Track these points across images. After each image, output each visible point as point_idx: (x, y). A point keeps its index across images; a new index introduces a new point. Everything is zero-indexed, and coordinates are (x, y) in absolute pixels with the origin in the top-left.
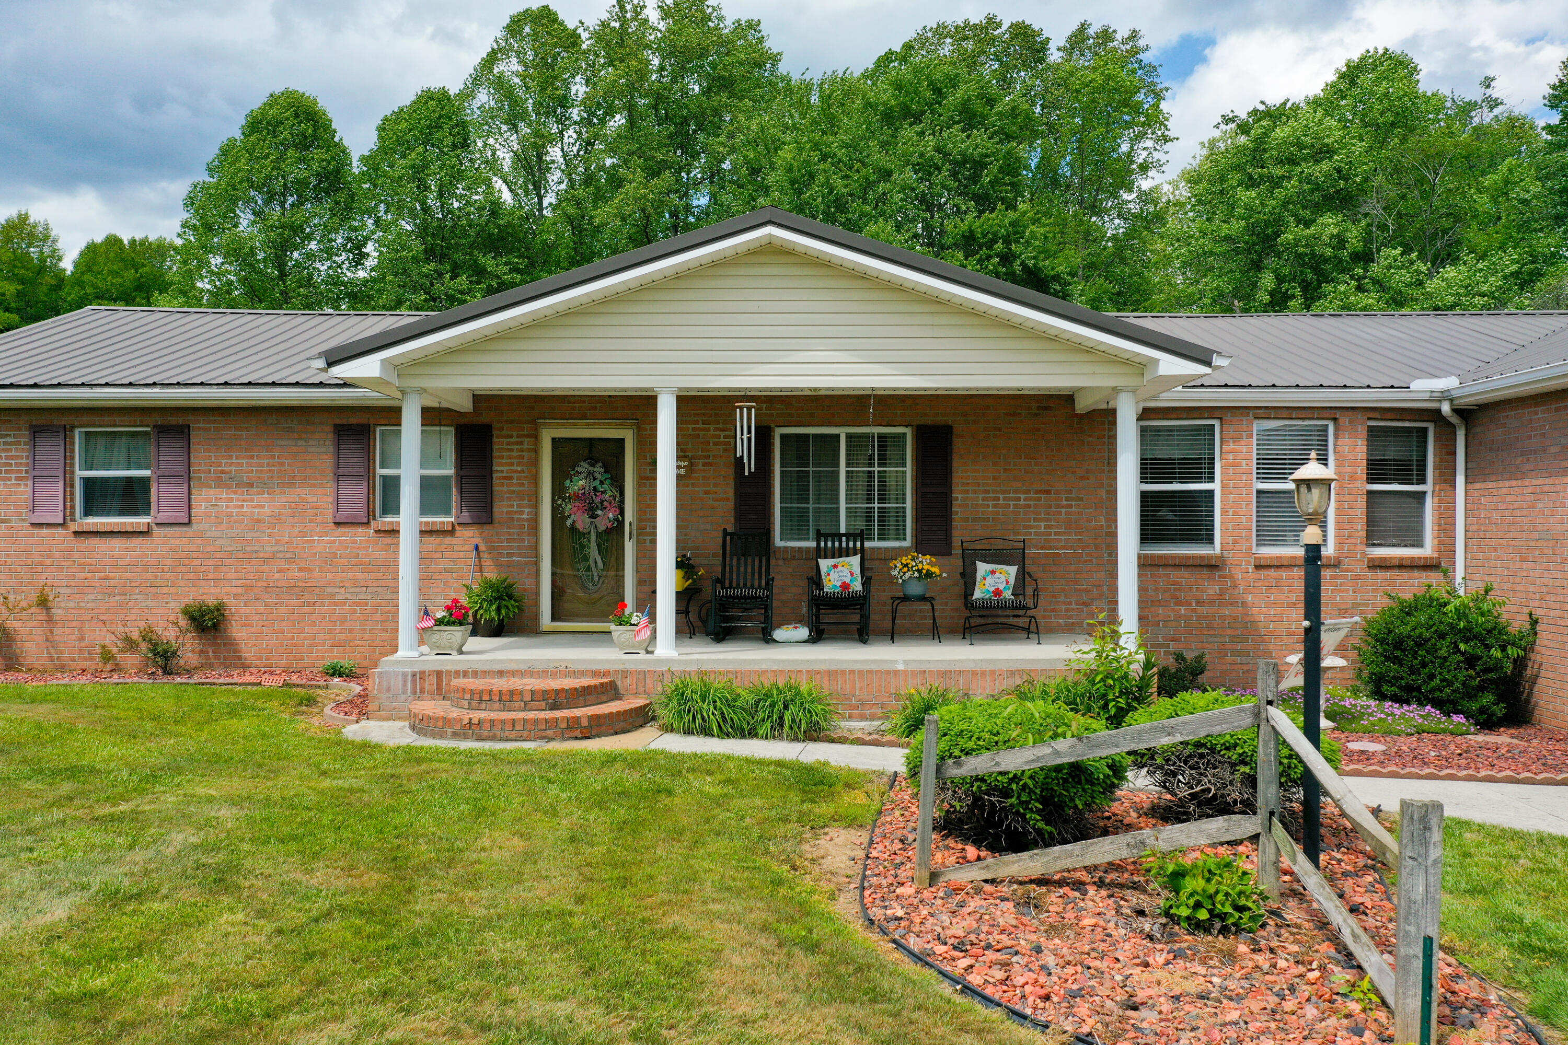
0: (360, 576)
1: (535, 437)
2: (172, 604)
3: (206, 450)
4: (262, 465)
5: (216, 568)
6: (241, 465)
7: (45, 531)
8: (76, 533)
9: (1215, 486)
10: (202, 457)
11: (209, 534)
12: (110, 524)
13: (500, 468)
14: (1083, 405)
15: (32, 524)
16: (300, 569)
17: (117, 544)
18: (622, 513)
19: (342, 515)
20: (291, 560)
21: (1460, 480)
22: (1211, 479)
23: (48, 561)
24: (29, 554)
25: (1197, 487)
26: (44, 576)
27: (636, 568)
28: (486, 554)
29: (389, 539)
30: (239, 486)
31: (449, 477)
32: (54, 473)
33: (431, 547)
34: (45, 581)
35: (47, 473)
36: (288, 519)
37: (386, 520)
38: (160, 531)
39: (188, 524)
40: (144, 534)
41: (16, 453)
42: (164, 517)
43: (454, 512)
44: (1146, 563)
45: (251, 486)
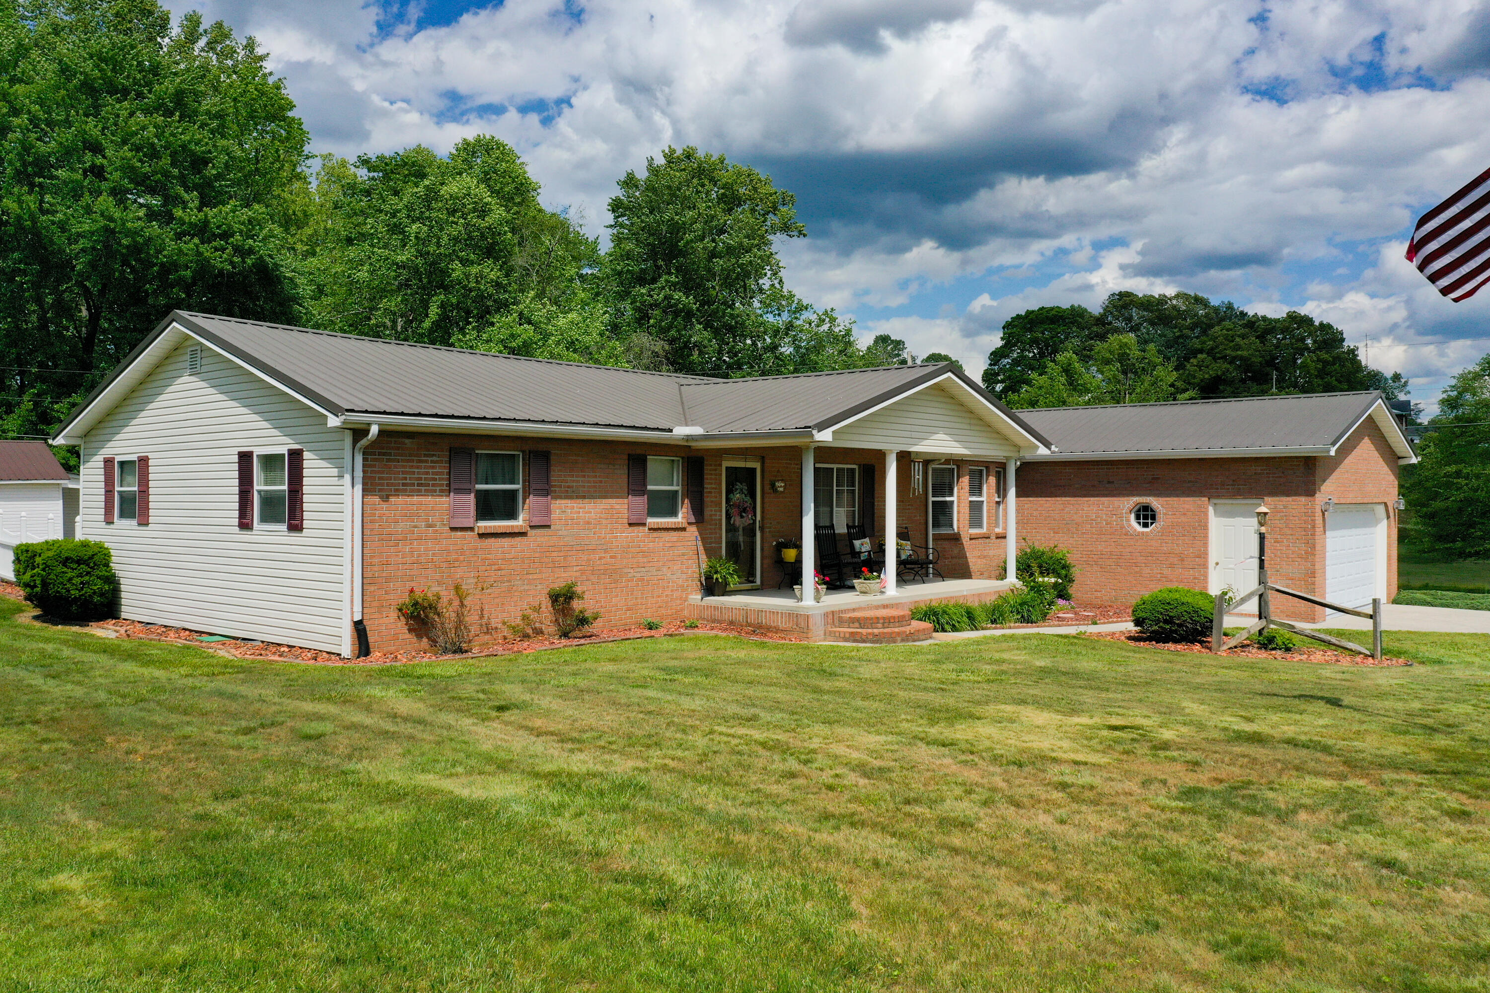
0: (641, 560)
1: (721, 465)
2: (539, 587)
3: (560, 471)
4: (589, 482)
5: (565, 559)
6: (578, 481)
7: (459, 533)
8: (482, 536)
9: (954, 499)
10: (557, 475)
11: (560, 533)
12: (504, 527)
13: (707, 486)
15: (453, 529)
16: (611, 557)
17: (506, 542)
18: (755, 514)
19: (633, 518)
20: (606, 551)
22: (951, 495)
23: (462, 558)
24: (449, 551)
25: (948, 499)
26: (459, 570)
27: (762, 549)
28: (700, 543)
29: (655, 534)
30: (578, 497)
31: (677, 492)
32: (467, 486)
33: (675, 539)
34: (459, 573)
35: (462, 486)
36: (604, 521)
37: (652, 521)
38: (532, 532)
39: (548, 527)
40: (523, 534)
41: (439, 470)
42: (536, 521)
43: (680, 515)
44: (936, 538)
45: (584, 497)
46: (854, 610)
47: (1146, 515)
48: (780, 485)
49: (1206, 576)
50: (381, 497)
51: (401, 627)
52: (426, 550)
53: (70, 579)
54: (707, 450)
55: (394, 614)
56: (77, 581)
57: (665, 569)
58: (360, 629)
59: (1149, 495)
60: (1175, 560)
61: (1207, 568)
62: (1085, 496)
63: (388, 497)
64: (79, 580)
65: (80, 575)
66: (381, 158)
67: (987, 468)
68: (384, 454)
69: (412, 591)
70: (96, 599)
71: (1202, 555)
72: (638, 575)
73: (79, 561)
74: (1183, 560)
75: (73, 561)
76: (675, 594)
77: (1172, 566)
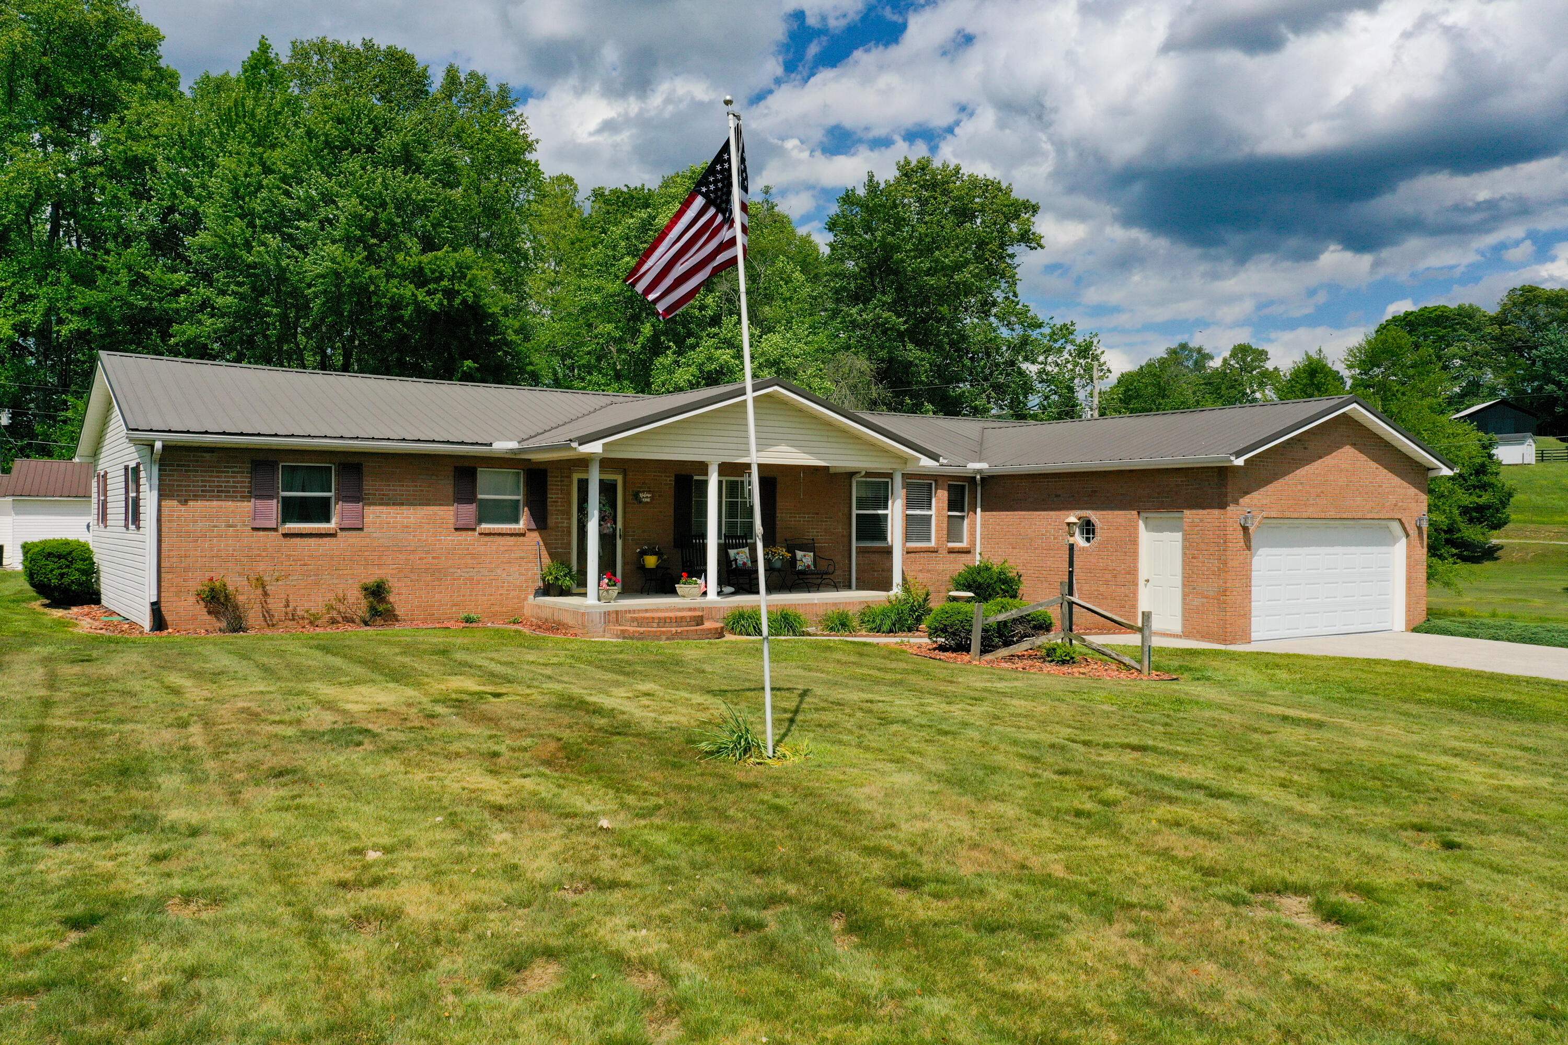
0: (470, 561)
1: (570, 477)
2: (350, 582)
3: (372, 481)
4: (407, 491)
5: (380, 557)
6: (395, 490)
7: (262, 533)
8: (285, 535)
9: (887, 512)
10: (369, 485)
11: (373, 535)
12: (310, 528)
13: (552, 496)
14: (831, 471)
15: (254, 529)
16: (433, 558)
17: (313, 541)
18: (615, 523)
19: (461, 523)
20: (428, 553)
21: (979, 510)
22: (887, 509)
23: (264, 554)
24: (250, 548)
25: (880, 512)
26: (261, 564)
27: (623, 556)
28: (543, 548)
29: (487, 538)
30: (394, 504)
31: (518, 501)
32: (270, 493)
33: (512, 543)
34: (261, 567)
35: (264, 493)
36: (426, 526)
37: (485, 527)
38: (340, 533)
39: (361, 529)
40: (333, 535)
41: (243, 480)
42: (347, 523)
43: (522, 522)
44: (860, 551)
45: (402, 504)
46: (646, 611)
47: (1088, 528)
48: (645, 497)
49: (1135, 593)
50: (179, 501)
51: (201, 610)
52: (226, 546)
53: (52, 571)
54: (552, 462)
55: (192, 600)
56: (56, 572)
57: (499, 571)
58: (156, 609)
59: (1087, 509)
60: (1109, 576)
61: (1137, 585)
62: (1036, 510)
63: (186, 501)
64: (59, 571)
65: (60, 568)
66: (614, 192)
67: (936, 481)
68: (183, 465)
69: (211, 579)
70: (74, 587)
71: (1133, 571)
72: (467, 575)
73: (60, 557)
74: (1115, 577)
75: (54, 556)
76: (512, 594)
77: (1106, 583)
